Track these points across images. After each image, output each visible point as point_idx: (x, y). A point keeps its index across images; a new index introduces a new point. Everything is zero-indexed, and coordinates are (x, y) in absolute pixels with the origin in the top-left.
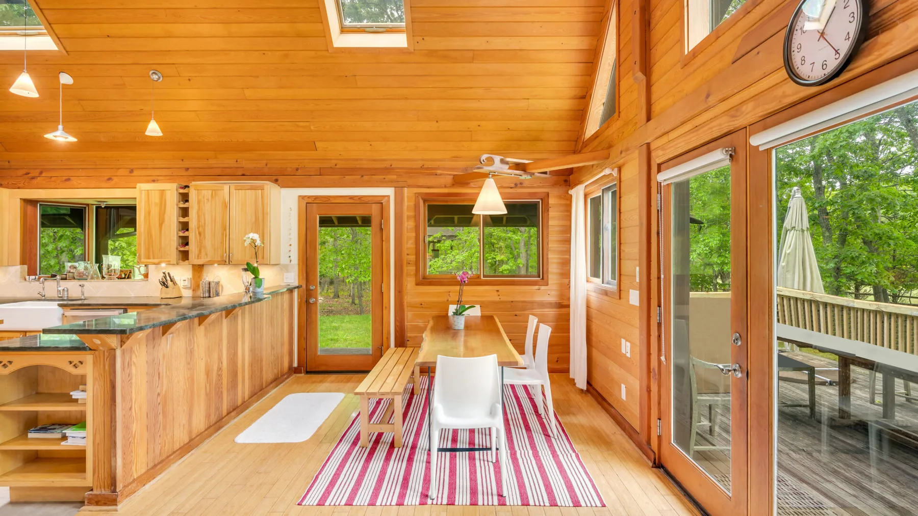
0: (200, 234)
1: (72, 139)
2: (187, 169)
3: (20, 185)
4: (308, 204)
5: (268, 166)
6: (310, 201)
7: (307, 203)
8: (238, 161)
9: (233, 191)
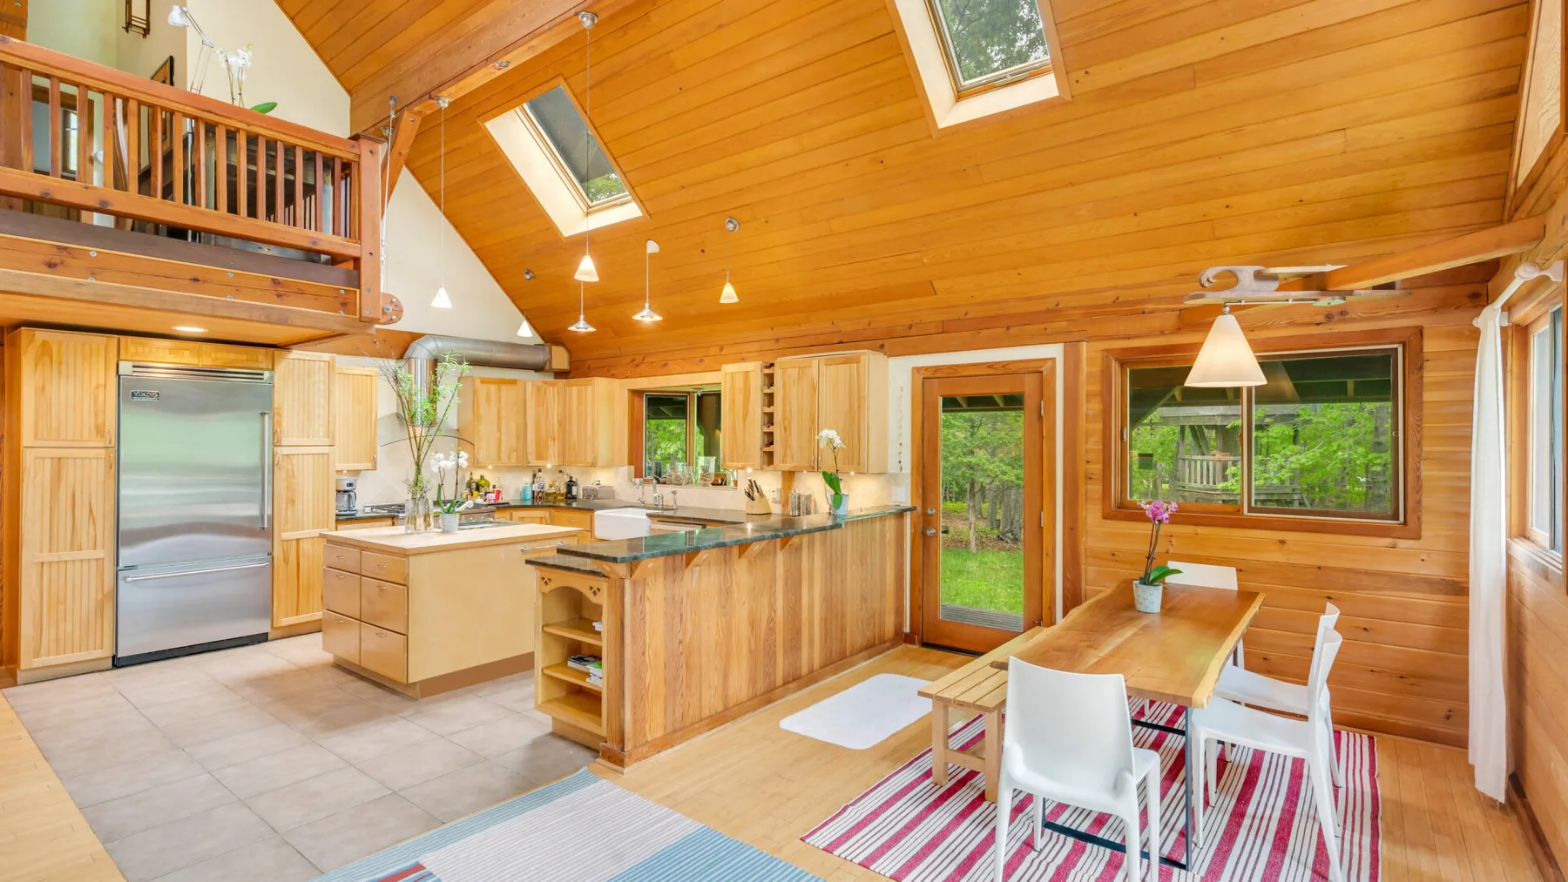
0: (785, 429)
1: (658, 318)
2: (777, 340)
3: (628, 374)
4: (926, 378)
5: (873, 325)
6: (928, 374)
7: (924, 378)
8: (835, 322)
9: (823, 367)
